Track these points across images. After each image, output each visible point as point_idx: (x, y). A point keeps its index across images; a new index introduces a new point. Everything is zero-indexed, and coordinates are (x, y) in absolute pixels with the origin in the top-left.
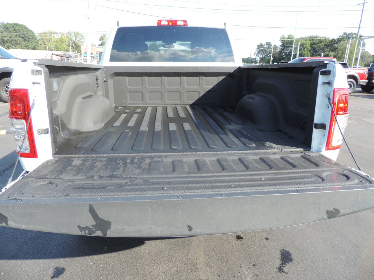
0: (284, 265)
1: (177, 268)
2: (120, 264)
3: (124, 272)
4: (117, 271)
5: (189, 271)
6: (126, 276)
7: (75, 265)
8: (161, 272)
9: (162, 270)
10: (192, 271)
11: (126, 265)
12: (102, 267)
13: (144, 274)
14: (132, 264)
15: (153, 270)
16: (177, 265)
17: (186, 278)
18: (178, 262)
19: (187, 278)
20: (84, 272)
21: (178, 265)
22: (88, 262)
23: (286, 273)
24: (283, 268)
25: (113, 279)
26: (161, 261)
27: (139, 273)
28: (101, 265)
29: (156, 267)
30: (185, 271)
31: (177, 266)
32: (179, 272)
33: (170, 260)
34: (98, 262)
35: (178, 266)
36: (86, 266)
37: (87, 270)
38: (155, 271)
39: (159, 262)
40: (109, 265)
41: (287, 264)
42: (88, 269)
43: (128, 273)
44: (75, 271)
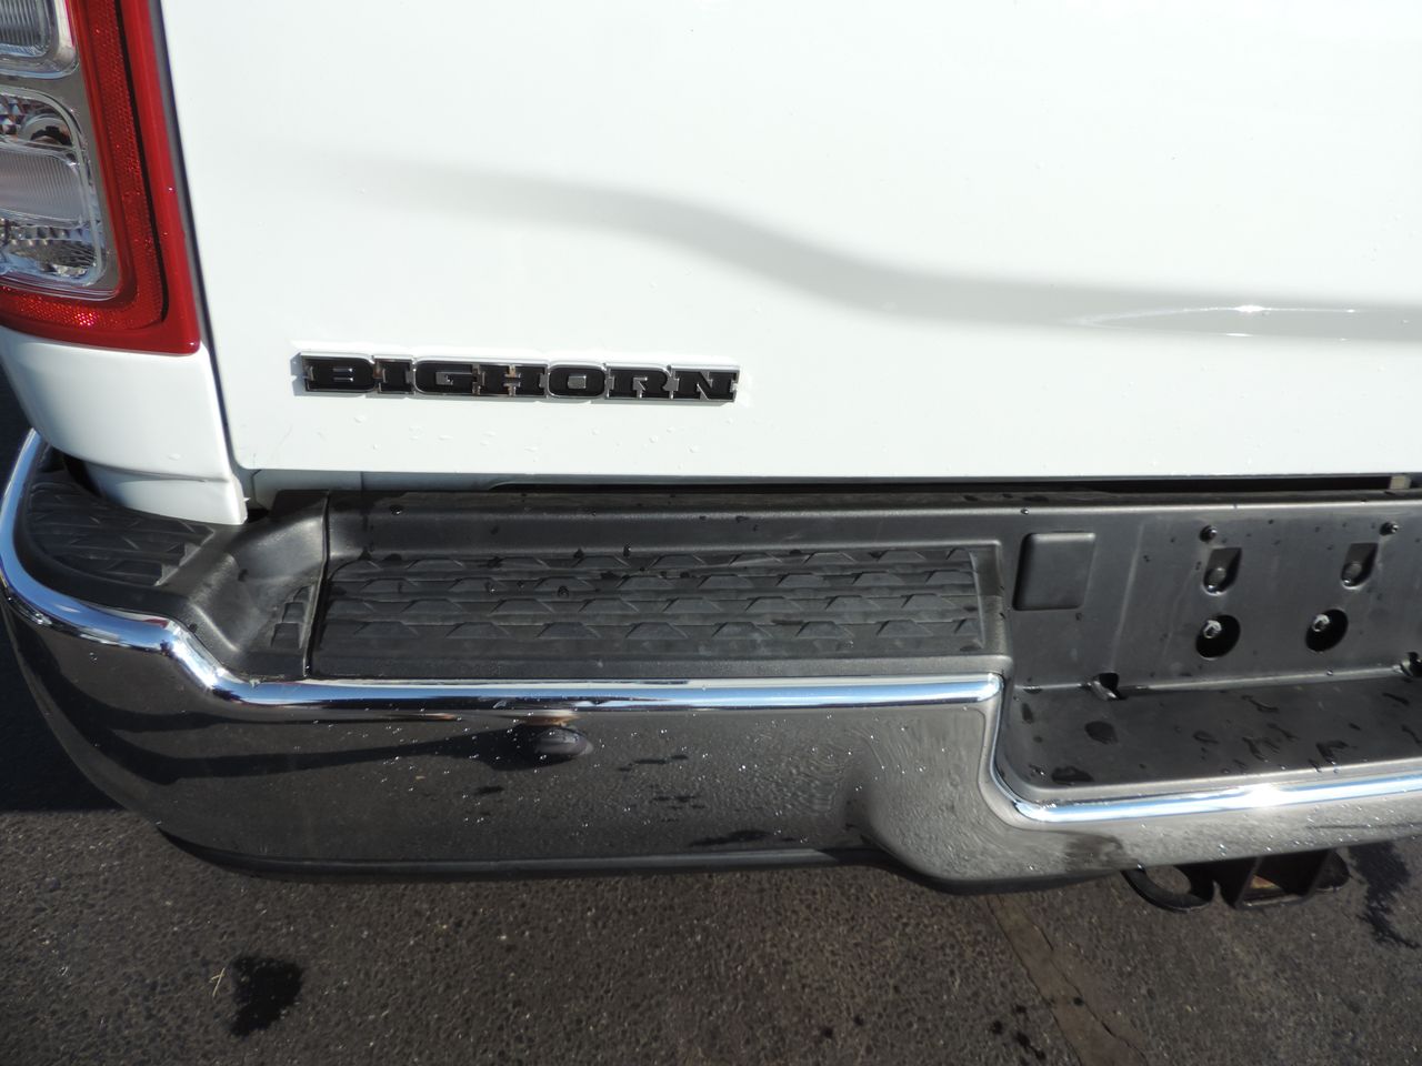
0: (1383, 903)
1: (903, 934)
2: (600, 924)
3: (641, 975)
4: (599, 966)
5: (969, 953)
6: (660, 997)
7: (350, 939)
8: (834, 964)
9: (833, 953)
10: (981, 953)
11: (638, 927)
12: (510, 949)
13: (751, 979)
14: (667, 924)
15: (785, 955)
16: (895, 915)
17: (969, 993)
18: (895, 899)
19: (976, 994)
20: (414, 983)
21: (905, 920)
22: (418, 913)
23: (1412, 947)
24: (1386, 917)
25: (595, 1019)
26: (810, 897)
27: (718, 973)
28: (499, 933)
29: (797, 935)
30: (948, 951)
31: (900, 927)
32: (922, 963)
33: (853, 891)
34: (475, 913)
35: (906, 925)
36: (417, 944)
37: (429, 969)
38: (799, 960)
39: (801, 901)
40: (546, 930)
41: (1396, 895)
42: (433, 960)
43: (663, 981)
44: (362, 976)
